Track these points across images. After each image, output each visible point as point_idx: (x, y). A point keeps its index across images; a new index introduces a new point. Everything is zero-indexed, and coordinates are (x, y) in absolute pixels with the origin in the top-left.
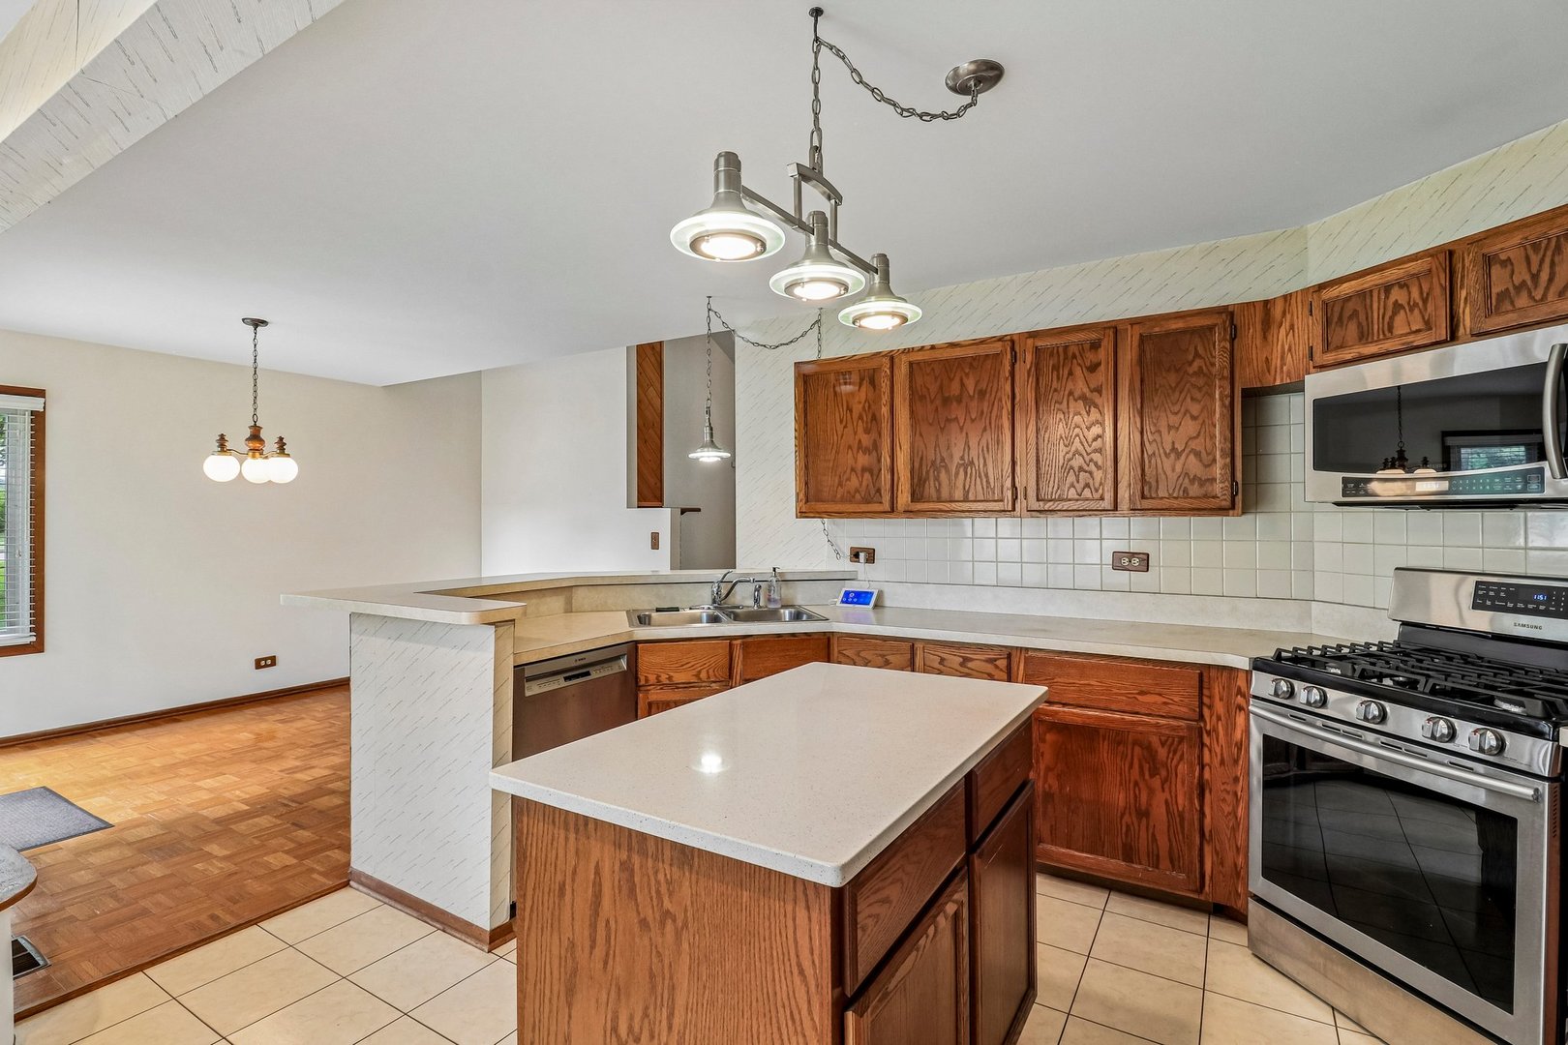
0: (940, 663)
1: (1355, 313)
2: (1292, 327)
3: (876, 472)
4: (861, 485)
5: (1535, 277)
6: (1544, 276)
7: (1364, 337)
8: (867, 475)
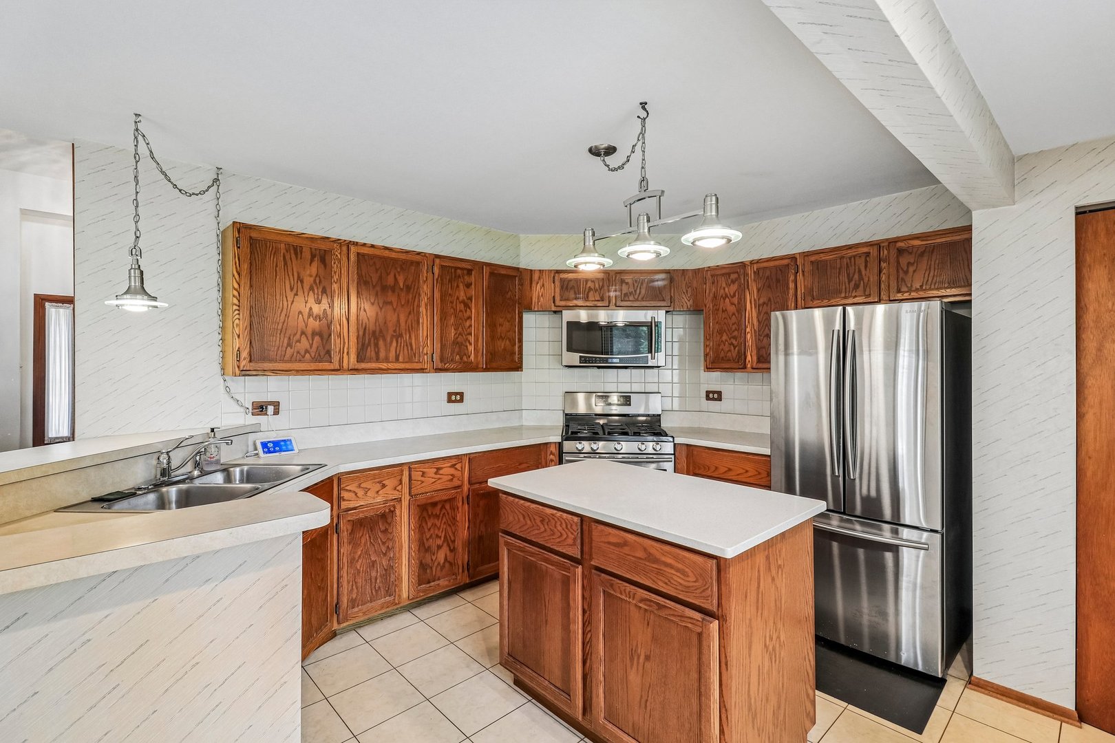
0: (422, 476)
1: (572, 287)
2: (543, 285)
3: (325, 336)
4: (311, 346)
5: (635, 291)
6: (638, 292)
7: (576, 298)
8: (317, 338)
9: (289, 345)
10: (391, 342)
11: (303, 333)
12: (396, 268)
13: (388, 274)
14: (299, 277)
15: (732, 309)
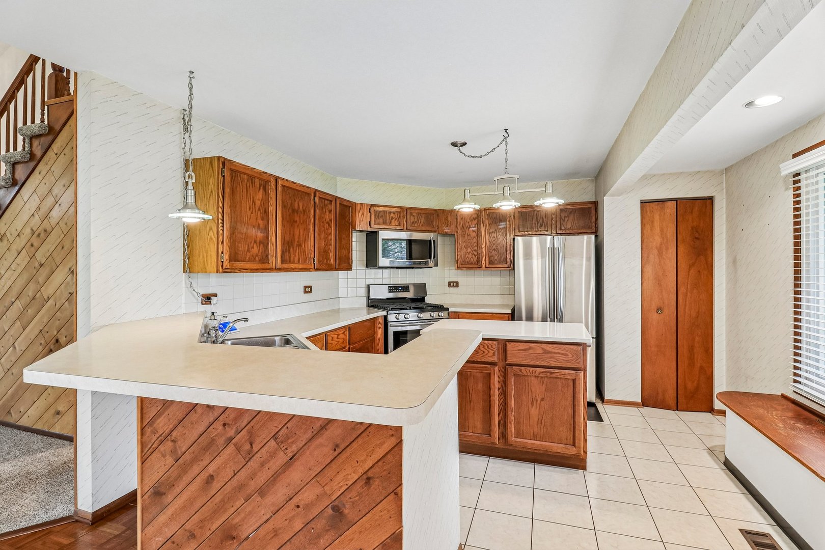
1: (382, 216)
2: (363, 214)
3: (265, 245)
4: (259, 252)
5: (418, 221)
6: (420, 221)
7: (384, 223)
8: (261, 245)
9: (248, 250)
10: (296, 250)
11: (255, 242)
12: (299, 198)
13: (295, 201)
14: (253, 200)
15: (474, 234)
